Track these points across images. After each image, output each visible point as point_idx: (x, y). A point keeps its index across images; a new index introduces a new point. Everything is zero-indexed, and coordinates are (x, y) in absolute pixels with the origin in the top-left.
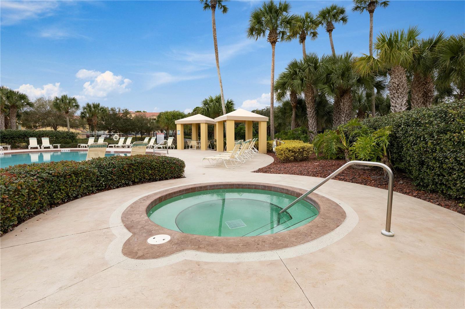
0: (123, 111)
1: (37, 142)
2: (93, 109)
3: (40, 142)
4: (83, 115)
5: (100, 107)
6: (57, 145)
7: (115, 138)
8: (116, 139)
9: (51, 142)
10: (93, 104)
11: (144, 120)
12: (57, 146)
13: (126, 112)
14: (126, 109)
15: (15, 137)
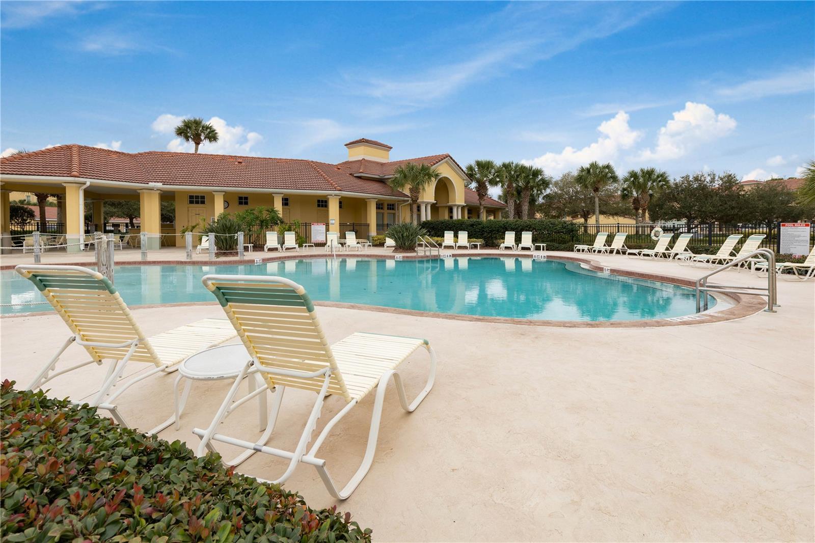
0: (721, 179)
1: (514, 239)
2: (641, 180)
3: (518, 240)
4: (625, 192)
5: (656, 174)
6: (540, 244)
7: (655, 236)
8: (657, 237)
9: (534, 240)
10: (642, 170)
11: (776, 195)
12: (540, 246)
13: (729, 181)
14: (730, 176)
15: (494, 231)
